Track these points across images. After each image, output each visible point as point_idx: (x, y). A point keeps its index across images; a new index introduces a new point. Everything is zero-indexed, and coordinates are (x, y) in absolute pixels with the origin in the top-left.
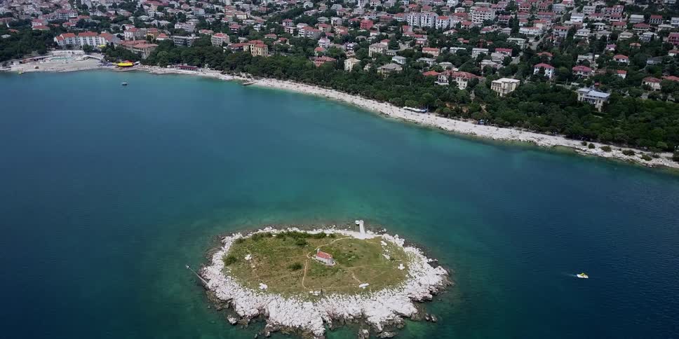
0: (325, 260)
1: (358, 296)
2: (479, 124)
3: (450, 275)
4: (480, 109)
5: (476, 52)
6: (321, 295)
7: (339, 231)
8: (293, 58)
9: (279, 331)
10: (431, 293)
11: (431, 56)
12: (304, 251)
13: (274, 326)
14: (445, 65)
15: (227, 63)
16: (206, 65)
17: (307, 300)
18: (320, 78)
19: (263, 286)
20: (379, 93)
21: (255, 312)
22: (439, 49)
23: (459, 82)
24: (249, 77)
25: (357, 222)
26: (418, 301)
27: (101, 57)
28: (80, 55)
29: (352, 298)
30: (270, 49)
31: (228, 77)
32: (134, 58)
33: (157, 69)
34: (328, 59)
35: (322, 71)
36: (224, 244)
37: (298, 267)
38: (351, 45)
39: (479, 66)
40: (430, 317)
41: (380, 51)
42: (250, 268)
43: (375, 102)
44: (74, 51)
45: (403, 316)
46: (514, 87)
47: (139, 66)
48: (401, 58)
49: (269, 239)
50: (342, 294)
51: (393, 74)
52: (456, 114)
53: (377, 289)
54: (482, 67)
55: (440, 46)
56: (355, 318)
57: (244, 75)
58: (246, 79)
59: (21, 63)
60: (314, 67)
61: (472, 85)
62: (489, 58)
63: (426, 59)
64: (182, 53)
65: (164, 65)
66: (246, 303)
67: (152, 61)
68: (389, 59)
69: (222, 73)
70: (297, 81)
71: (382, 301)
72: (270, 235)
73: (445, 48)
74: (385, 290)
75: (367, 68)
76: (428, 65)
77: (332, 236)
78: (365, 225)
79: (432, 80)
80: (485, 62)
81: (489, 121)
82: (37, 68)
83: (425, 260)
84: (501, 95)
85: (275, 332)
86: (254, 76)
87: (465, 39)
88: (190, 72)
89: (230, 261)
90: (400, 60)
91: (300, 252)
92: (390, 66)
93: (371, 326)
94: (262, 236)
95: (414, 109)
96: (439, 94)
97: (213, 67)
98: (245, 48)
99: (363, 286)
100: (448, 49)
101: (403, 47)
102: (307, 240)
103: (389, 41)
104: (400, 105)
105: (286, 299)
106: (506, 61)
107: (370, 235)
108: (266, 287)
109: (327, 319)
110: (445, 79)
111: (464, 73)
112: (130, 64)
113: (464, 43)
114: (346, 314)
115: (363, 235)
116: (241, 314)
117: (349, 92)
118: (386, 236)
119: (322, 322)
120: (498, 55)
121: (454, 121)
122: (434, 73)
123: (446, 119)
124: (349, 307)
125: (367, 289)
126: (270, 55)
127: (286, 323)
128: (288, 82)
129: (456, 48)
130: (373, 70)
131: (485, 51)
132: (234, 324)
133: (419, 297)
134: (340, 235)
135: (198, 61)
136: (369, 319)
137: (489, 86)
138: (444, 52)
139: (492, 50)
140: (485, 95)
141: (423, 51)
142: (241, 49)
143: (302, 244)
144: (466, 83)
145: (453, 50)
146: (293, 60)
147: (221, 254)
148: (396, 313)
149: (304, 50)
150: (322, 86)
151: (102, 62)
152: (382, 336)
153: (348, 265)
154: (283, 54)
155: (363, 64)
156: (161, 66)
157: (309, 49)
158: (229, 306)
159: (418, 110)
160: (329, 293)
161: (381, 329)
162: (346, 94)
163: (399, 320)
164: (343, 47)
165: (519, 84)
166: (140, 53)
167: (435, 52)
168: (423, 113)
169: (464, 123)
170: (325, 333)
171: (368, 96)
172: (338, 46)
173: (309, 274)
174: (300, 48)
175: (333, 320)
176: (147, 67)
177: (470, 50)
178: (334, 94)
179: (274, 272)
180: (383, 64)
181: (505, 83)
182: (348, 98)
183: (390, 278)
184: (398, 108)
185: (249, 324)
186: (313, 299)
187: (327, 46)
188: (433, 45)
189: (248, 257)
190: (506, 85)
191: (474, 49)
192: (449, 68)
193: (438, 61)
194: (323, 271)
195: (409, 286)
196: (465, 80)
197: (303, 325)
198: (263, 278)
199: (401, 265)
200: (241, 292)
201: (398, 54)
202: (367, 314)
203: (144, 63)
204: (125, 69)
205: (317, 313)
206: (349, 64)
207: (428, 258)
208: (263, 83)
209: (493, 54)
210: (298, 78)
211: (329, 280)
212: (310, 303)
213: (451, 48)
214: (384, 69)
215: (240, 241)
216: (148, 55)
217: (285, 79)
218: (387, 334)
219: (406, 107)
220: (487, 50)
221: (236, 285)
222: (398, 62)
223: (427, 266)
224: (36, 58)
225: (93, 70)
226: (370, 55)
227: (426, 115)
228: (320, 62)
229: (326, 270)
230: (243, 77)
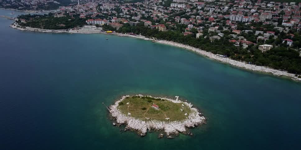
0: (156, 108)
1: (164, 122)
2: (248, 63)
3: (206, 120)
4: (250, 57)
5: (257, 32)
6: (150, 120)
7: (167, 99)
8: (176, 32)
9: (130, 130)
10: (195, 125)
11: (236, 34)
12: (150, 104)
13: (128, 128)
14: (240, 37)
15: (148, 33)
16: (140, 34)
17: (143, 121)
18: (184, 41)
19: (129, 114)
20: (207, 48)
21: (123, 122)
22: (240, 31)
23: (245, 45)
24: (156, 39)
25: (176, 97)
26: (188, 127)
27: (101, 29)
28: (94, 28)
29: (161, 123)
30: (167, 28)
31: (147, 39)
32: (113, 29)
33: (121, 34)
34: (190, 33)
35: (185, 38)
36: (122, 98)
37: (144, 109)
38: (202, 27)
39: (256, 39)
40: (190, 133)
41: (213, 30)
42: (127, 107)
43: (205, 51)
44: (93, 26)
45: (179, 132)
46: (270, 48)
47: (114, 33)
48: (222, 34)
49: (138, 98)
50: (158, 120)
51: (216, 40)
52: (238, 59)
53: (173, 121)
54: (258, 39)
55: (242, 29)
56: (160, 129)
57: (154, 38)
58: (154, 40)
59: (73, 30)
60: (183, 36)
61: (249, 47)
62: (263, 36)
63: (233, 35)
64: (132, 28)
65: (124, 33)
66: (121, 119)
67: (120, 31)
68: (217, 34)
69: (146, 37)
70: (174, 42)
71: (173, 125)
72: (139, 97)
73: (244, 31)
74: (176, 122)
75: (205, 37)
76: (233, 37)
77: (163, 100)
78: (179, 98)
79: (232, 44)
80: (260, 37)
81: (253, 63)
82: (78, 32)
83: (198, 113)
84: (263, 52)
85: (128, 130)
86: (157, 39)
87: (254, 27)
88: (133, 36)
89: (121, 104)
90: (221, 35)
91: (148, 104)
92: (215, 37)
93: (165, 133)
94: (136, 97)
95: (221, 55)
96: (233, 50)
97: (142, 35)
98: (157, 28)
99: (167, 119)
100: (245, 31)
101: (225, 29)
102: (152, 100)
103: (219, 26)
104: (215, 53)
105: (136, 119)
106: (271, 37)
107: (179, 102)
108: (130, 114)
109: (149, 128)
110: (238, 44)
111: (247, 42)
112: (111, 32)
113: (253, 29)
114: (157, 128)
115: (177, 101)
116: (118, 122)
117: (194, 47)
118: (186, 103)
119: (146, 129)
120: (267, 35)
121: (237, 61)
122: (234, 41)
123: (233, 61)
124: (158, 125)
125: (169, 120)
126: (166, 31)
127: (133, 127)
128: (170, 42)
129: (248, 31)
130: (208, 38)
131: (262, 32)
132: (115, 125)
133: (189, 126)
134: (167, 100)
135: (137, 32)
136: (165, 131)
137: (257, 47)
138: (243, 32)
139: (265, 32)
140: (254, 51)
141: (233, 32)
142: (155, 28)
143: (150, 102)
144: (248, 46)
145: (247, 31)
146: (175, 33)
147: (119, 101)
148: (177, 130)
149: (181, 29)
150: (184, 44)
151: (101, 31)
152: (168, 137)
153: (165, 111)
154: (172, 31)
155: (204, 36)
156: (123, 33)
157: (183, 29)
158: (115, 119)
159: (222, 56)
160: (153, 119)
161: (168, 135)
162: (194, 48)
163: (177, 132)
164: (198, 28)
165: (272, 47)
166: (116, 28)
167: (238, 32)
168: (225, 57)
169: (241, 63)
170: (146, 133)
171: (202, 49)
172: (196, 28)
173: (148, 112)
174: (179, 28)
175: (151, 129)
176: (117, 33)
177: (255, 32)
178: (188, 47)
179: (135, 110)
180: (212, 36)
181: (265, 46)
182: (194, 49)
183: (180, 118)
184: (214, 55)
185: (120, 126)
186: (146, 120)
187: (191, 28)
188: (238, 29)
189: (128, 103)
190: (265, 47)
191: (256, 31)
192: (242, 39)
193: (239, 35)
194: (154, 111)
195: (186, 122)
196: (247, 44)
197: (139, 129)
198: (130, 111)
199: (186, 114)
200: (121, 115)
201: (221, 32)
202: (165, 129)
203: (117, 32)
204: (109, 34)
205: (145, 126)
206: (198, 35)
207: (200, 113)
208: (161, 42)
209: (265, 34)
210: (175, 40)
211: (154, 115)
212: (144, 122)
213: (246, 31)
214: (212, 38)
215: (127, 98)
216: (119, 28)
217: (170, 40)
218: (170, 137)
219: (217, 54)
220: (263, 32)
221: (120, 112)
222: (220, 35)
223: (197, 115)
224: (78, 28)
225: (97, 33)
226: (209, 32)
227: (225, 58)
228: (186, 34)
229: (155, 111)
230: (153, 39)
